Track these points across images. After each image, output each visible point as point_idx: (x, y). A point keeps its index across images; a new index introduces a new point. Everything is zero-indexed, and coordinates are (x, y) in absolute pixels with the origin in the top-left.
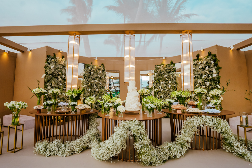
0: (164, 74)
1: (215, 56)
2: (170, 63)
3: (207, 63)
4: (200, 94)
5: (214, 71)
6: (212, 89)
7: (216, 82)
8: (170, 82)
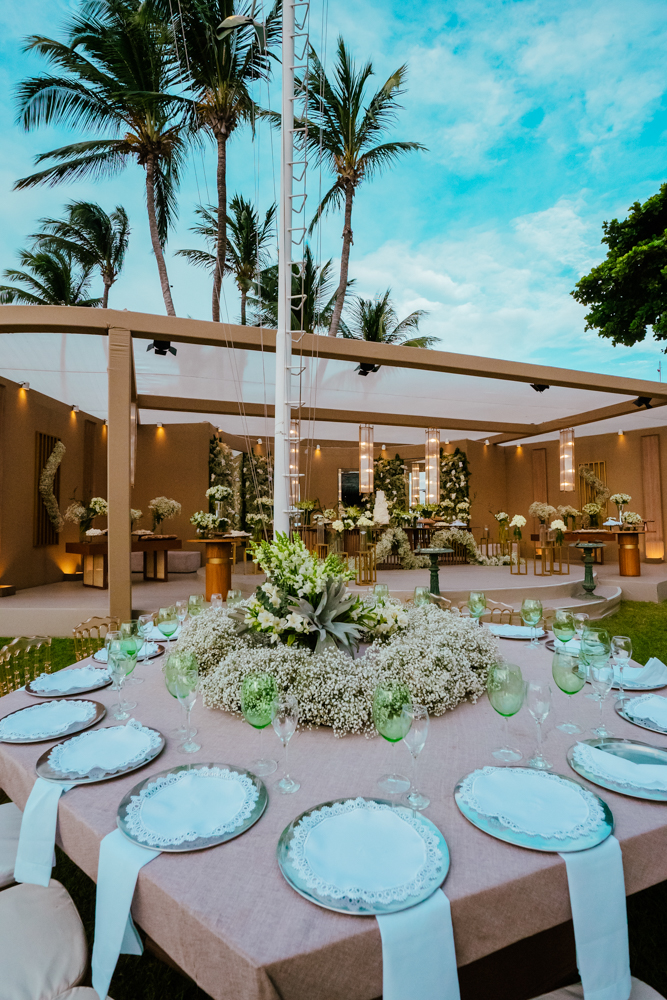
0: (385, 478)
1: (464, 455)
2: (394, 458)
3: (453, 464)
4: (446, 508)
5: (462, 477)
6: (459, 502)
7: (463, 493)
8: (395, 492)
